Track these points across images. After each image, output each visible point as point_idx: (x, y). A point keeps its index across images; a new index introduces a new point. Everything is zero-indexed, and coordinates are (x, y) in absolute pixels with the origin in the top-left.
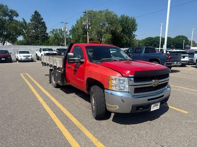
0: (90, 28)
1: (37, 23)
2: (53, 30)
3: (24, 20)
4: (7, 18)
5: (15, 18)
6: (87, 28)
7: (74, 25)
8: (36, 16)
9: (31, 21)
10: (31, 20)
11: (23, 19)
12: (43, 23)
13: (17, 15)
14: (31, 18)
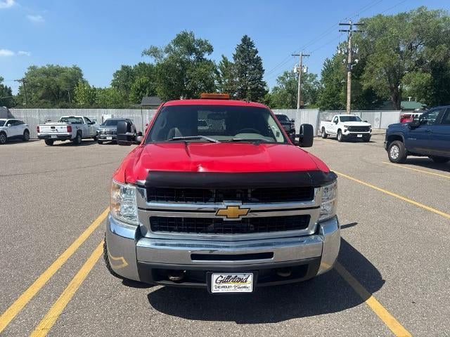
0: (357, 60)
1: (246, 62)
2: (286, 74)
3: (224, 58)
4: (192, 58)
5: (206, 56)
6: (349, 61)
7: (331, 59)
8: (245, 47)
9: (235, 59)
10: (235, 57)
11: (223, 56)
12: (258, 60)
13: (210, 50)
14: (235, 53)
